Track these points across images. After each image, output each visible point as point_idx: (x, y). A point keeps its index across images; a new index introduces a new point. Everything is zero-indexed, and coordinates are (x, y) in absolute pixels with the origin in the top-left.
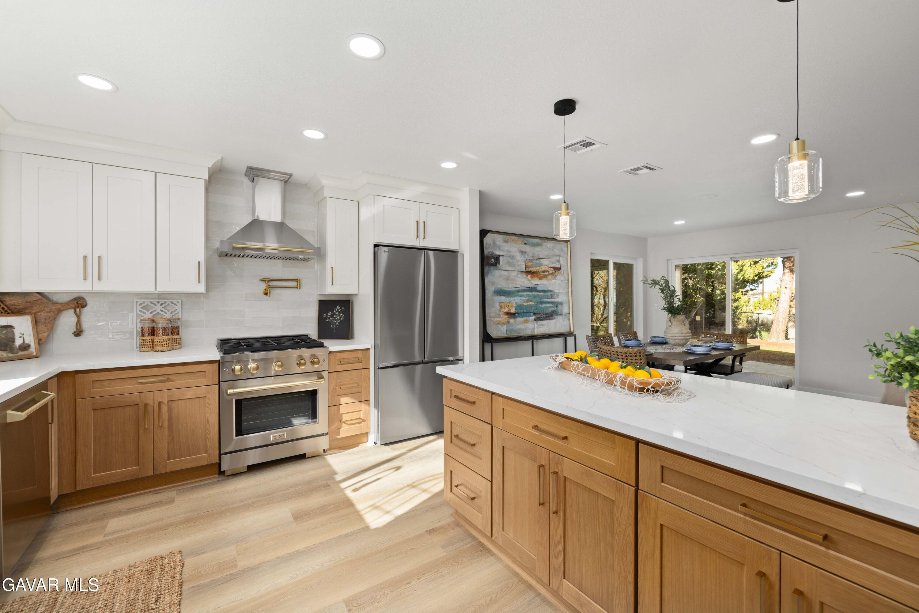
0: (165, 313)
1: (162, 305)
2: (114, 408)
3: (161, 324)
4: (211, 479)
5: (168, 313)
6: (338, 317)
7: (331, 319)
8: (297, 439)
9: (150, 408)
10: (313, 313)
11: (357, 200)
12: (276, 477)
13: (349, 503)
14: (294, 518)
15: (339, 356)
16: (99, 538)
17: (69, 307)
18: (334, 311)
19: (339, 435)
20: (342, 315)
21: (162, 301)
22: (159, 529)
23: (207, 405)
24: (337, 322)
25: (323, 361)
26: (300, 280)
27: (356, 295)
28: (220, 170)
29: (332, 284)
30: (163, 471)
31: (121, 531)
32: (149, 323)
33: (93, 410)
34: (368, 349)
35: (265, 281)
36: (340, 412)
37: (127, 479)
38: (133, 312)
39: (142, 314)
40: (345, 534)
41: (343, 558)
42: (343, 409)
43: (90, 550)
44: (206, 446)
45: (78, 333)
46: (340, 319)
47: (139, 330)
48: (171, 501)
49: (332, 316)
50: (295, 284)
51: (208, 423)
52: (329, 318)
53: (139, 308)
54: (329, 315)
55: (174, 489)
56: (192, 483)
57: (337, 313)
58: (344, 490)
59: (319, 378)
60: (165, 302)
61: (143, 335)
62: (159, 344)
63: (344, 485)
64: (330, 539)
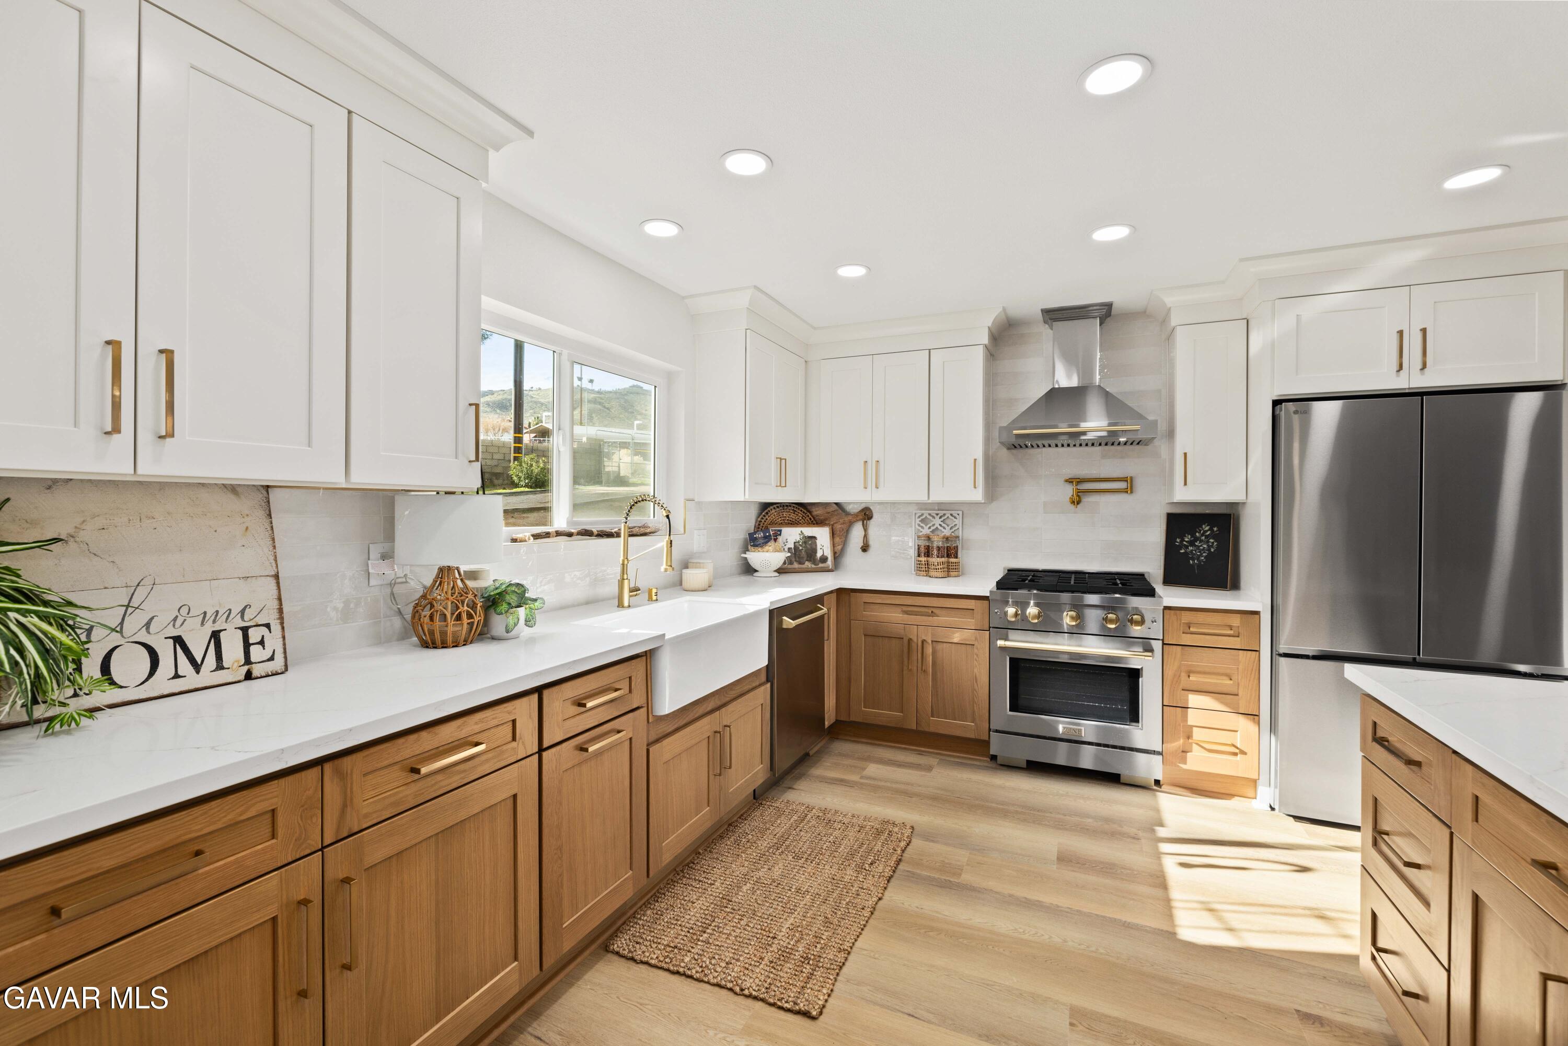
0: (944, 528)
1: (940, 518)
2: (881, 638)
3: (937, 542)
4: (980, 760)
5: (948, 528)
6: (1205, 546)
7: (1191, 548)
8: (1123, 748)
9: (914, 646)
10: (1156, 536)
11: (1244, 317)
12: (1061, 792)
13: (1161, 882)
14: (1058, 859)
15: (1186, 617)
16: (855, 778)
17: (858, 519)
18: (1197, 534)
19: (1185, 763)
20: (1213, 543)
21: (941, 513)
22: (905, 793)
23: (975, 656)
24: (1201, 554)
25: (1153, 622)
26: (1131, 478)
27: (1244, 503)
28: (1010, 325)
29: (1185, 484)
30: (927, 730)
31: (874, 779)
32: (924, 540)
33: (865, 635)
34: (1257, 613)
35: (1072, 482)
36: (1187, 721)
37: (889, 725)
38: (911, 527)
39: (920, 528)
40: (1125, 922)
41: (1102, 951)
42: (1193, 718)
43: (845, 785)
44: (974, 712)
45: (865, 548)
46: (1209, 550)
47: (917, 547)
48: (929, 769)
49: (1192, 543)
50: (1122, 485)
51: (976, 682)
52: (1187, 547)
53: (918, 521)
54: (1186, 542)
55: (938, 756)
56: (959, 757)
57: (1203, 538)
58: (1162, 856)
59: (1146, 650)
60: (944, 515)
61: (919, 556)
62: (933, 567)
63: (1165, 847)
64: (1096, 915)
